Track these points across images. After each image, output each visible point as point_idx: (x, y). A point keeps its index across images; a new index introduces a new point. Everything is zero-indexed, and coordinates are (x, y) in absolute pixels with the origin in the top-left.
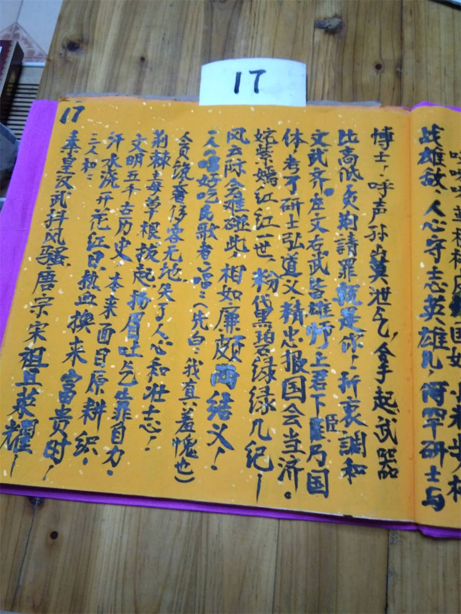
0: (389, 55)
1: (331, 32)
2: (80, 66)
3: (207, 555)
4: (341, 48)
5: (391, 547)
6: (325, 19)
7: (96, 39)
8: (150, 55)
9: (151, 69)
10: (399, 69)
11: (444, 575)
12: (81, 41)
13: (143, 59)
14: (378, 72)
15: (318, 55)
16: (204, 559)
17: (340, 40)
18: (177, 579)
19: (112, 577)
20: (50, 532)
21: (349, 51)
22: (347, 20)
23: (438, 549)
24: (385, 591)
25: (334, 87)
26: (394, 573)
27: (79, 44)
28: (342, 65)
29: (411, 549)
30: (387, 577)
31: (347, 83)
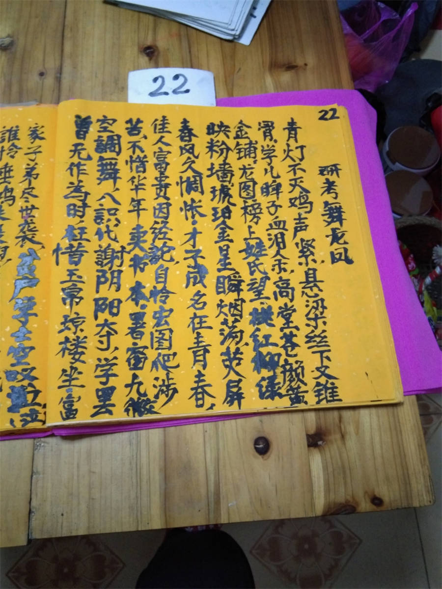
0: (51, 64)
1: (4, 48)
4: (11, 62)
5: (36, 452)
11: (78, 467)
14: (40, 80)
17: (11, 55)
21: (17, 63)
22: (18, 39)
23: (74, 447)
24: (30, 489)
26: (37, 472)
28: (12, 74)
29: (52, 450)
30: (32, 476)
31: (15, 88)
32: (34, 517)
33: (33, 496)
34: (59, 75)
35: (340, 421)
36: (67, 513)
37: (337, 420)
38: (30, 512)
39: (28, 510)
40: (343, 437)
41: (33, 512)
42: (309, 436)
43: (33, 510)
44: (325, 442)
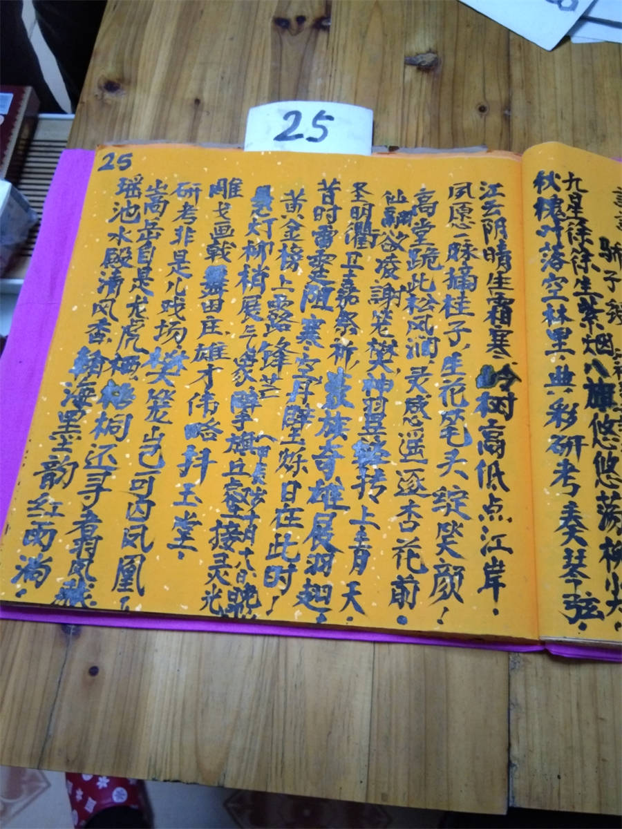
0: (495, 95)
1: (425, 69)
2: (121, 110)
3: (285, 691)
4: (437, 89)
5: (512, 673)
6: (418, 54)
7: (139, 78)
8: (206, 97)
9: (208, 113)
10: (506, 112)
11: (578, 706)
12: (122, 80)
13: (197, 101)
14: (481, 117)
15: (410, 96)
16: (282, 694)
17: (435, 79)
18: (249, 719)
19: (167, 721)
20: (89, 667)
21: (446, 90)
22: (444, 56)
23: (570, 675)
24: (507, 728)
25: (430, 133)
26: (517, 704)
27: (119, 85)
28: (439, 106)
29: (537, 675)
30: (509, 710)
31: (446, 128)
32: (517, 774)
33: (514, 742)
36: (565, 775)
38: (510, 765)
39: (507, 761)
41: (514, 765)
43: (514, 762)
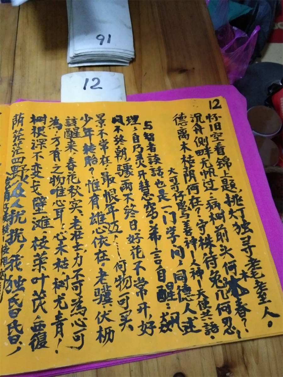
34: (11, 82)
35: (243, 353)
37: (240, 352)
40: (246, 367)
42: (218, 369)
44: (232, 374)
